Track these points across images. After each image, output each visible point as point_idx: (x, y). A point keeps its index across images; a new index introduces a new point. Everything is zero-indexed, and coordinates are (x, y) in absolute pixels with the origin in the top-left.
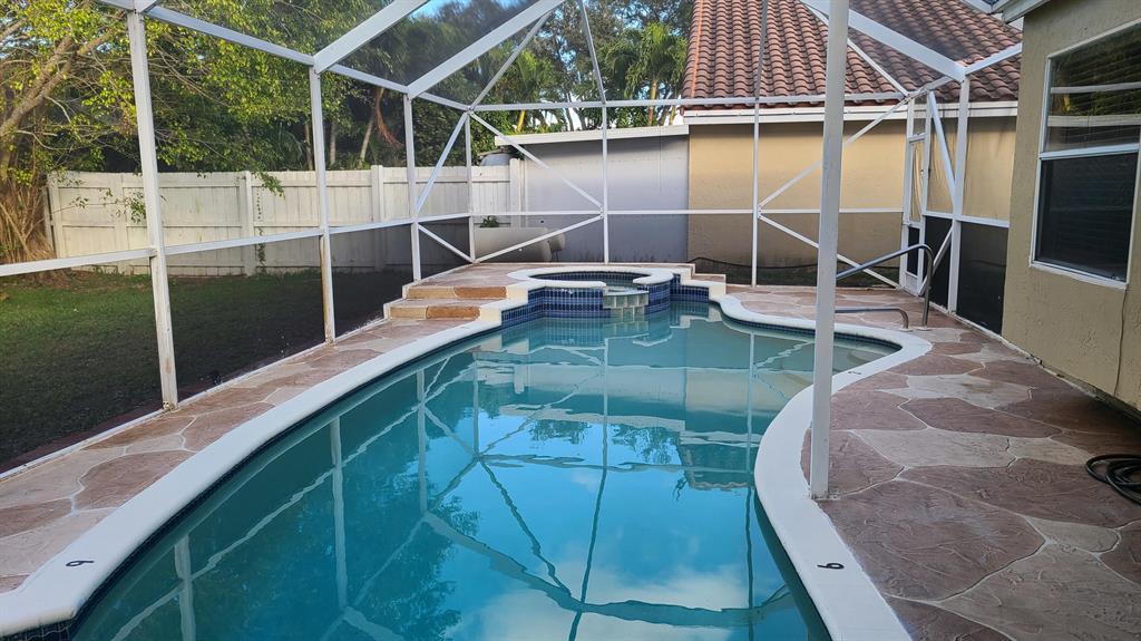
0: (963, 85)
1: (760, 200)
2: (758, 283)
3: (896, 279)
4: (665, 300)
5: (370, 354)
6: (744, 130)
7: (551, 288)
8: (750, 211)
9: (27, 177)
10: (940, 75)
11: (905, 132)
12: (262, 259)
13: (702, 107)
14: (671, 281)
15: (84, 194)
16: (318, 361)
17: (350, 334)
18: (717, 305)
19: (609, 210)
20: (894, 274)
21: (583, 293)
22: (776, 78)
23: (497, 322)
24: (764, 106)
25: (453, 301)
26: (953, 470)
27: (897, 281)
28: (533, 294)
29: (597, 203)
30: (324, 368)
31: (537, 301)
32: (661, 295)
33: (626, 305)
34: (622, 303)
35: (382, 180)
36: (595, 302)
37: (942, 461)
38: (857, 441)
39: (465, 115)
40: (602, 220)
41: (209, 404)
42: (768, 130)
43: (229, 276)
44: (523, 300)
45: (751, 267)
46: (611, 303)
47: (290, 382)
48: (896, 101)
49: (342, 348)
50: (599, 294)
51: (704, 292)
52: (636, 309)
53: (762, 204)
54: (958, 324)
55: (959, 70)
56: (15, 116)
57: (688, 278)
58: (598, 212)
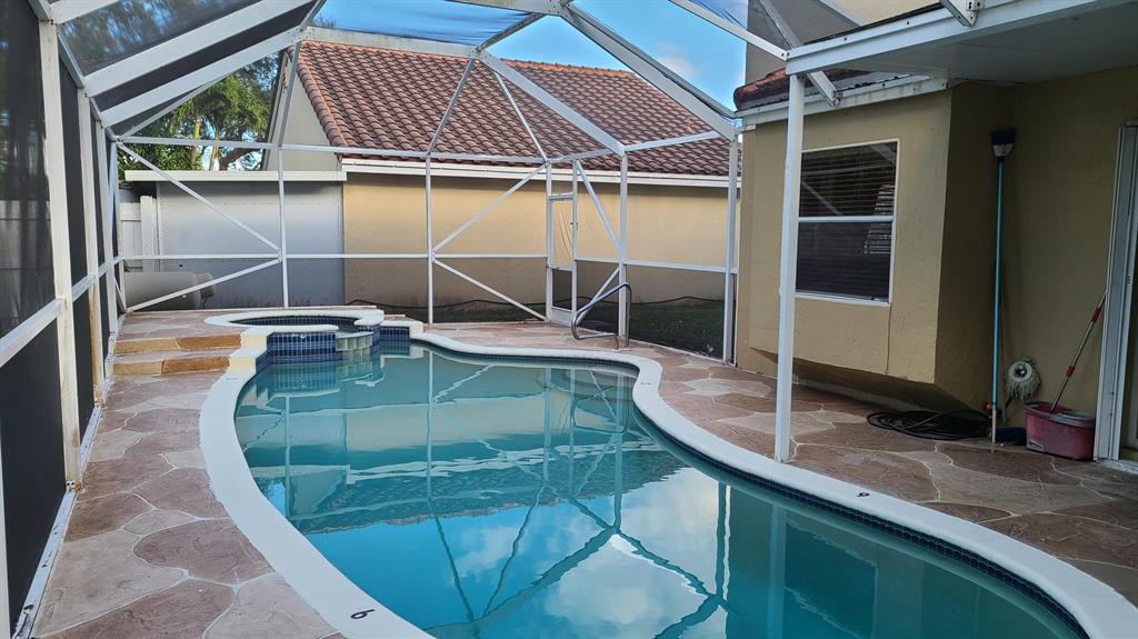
0: (623, 159)
1: (433, 247)
2: (434, 322)
3: (544, 313)
5: (186, 413)
6: (417, 181)
7: (280, 334)
8: (425, 256)
11: (545, 190)
13: (361, 156)
20: (541, 309)
21: (316, 337)
23: (254, 371)
24: (437, 160)
27: (545, 315)
28: (270, 341)
29: (274, 246)
33: (355, 347)
34: (352, 345)
36: (328, 345)
39: (114, 145)
40: (281, 264)
42: (441, 182)
44: (263, 347)
45: (427, 308)
46: (342, 346)
48: (538, 165)
50: (331, 337)
51: (406, 331)
52: (363, 350)
53: (438, 247)
55: (621, 149)
57: (383, 319)
58: (276, 256)
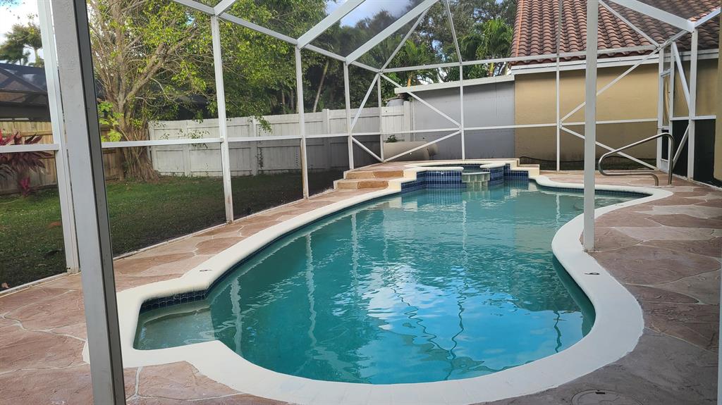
0: (693, 34)
1: (560, 118)
2: (560, 169)
3: (655, 164)
4: (500, 178)
5: (329, 203)
6: (551, 76)
7: (430, 171)
9: (140, 122)
10: (680, 30)
12: (262, 166)
13: (521, 63)
14: (504, 167)
15: (167, 132)
16: (301, 206)
17: (316, 195)
18: (533, 181)
19: (465, 127)
20: (653, 160)
21: (450, 174)
22: (571, 43)
23: (399, 189)
24: (562, 59)
25: (373, 179)
26: (675, 242)
27: (655, 166)
28: (420, 174)
29: (458, 124)
30: (306, 208)
31: (421, 179)
32: (497, 175)
33: (476, 180)
34: (474, 179)
35: (329, 117)
36: (457, 178)
37: (667, 238)
38: (615, 231)
39: (377, 76)
40: (460, 134)
41: (250, 221)
42: (566, 75)
43: (244, 176)
44: (413, 178)
45: (556, 162)
46: (467, 179)
47: (290, 213)
49: (313, 201)
50: (458, 174)
51: (526, 174)
52: (482, 183)
53: (564, 118)
54: (695, 185)
55: (691, 25)
56: (134, 90)
57: (514, 165)
58: (458, 129)
